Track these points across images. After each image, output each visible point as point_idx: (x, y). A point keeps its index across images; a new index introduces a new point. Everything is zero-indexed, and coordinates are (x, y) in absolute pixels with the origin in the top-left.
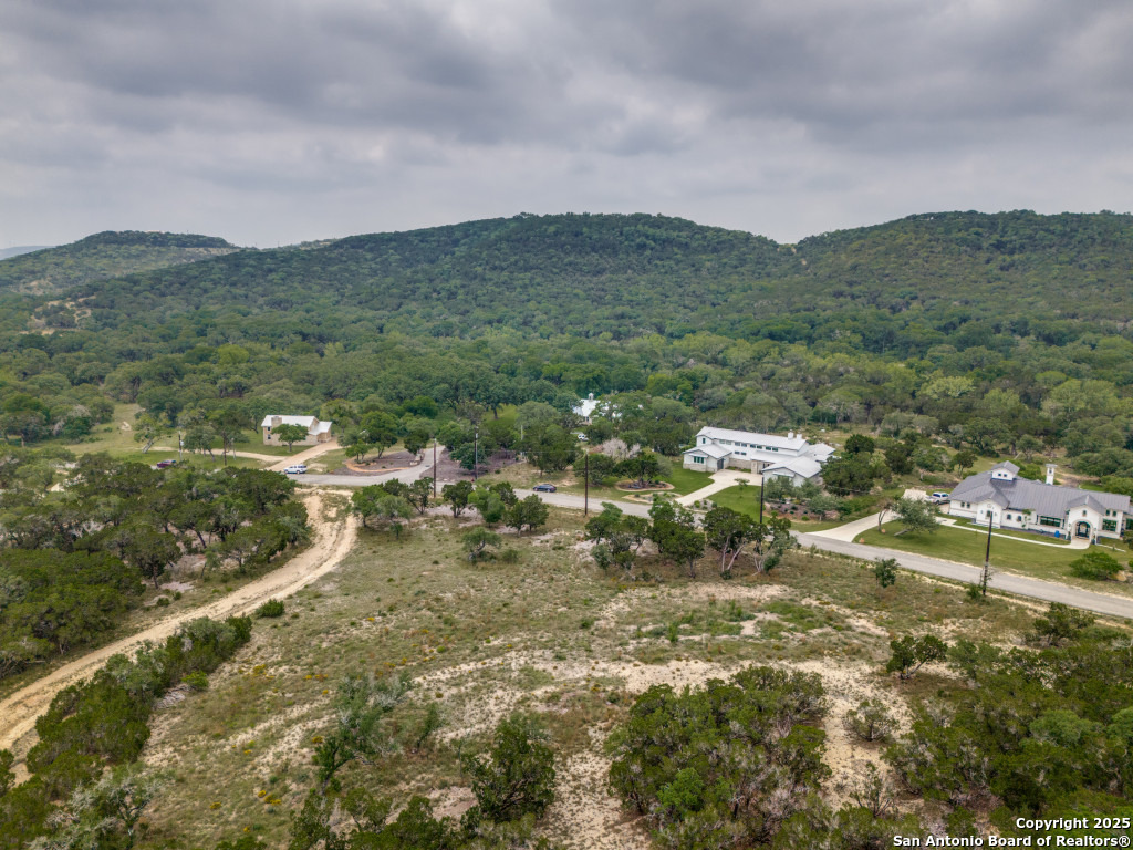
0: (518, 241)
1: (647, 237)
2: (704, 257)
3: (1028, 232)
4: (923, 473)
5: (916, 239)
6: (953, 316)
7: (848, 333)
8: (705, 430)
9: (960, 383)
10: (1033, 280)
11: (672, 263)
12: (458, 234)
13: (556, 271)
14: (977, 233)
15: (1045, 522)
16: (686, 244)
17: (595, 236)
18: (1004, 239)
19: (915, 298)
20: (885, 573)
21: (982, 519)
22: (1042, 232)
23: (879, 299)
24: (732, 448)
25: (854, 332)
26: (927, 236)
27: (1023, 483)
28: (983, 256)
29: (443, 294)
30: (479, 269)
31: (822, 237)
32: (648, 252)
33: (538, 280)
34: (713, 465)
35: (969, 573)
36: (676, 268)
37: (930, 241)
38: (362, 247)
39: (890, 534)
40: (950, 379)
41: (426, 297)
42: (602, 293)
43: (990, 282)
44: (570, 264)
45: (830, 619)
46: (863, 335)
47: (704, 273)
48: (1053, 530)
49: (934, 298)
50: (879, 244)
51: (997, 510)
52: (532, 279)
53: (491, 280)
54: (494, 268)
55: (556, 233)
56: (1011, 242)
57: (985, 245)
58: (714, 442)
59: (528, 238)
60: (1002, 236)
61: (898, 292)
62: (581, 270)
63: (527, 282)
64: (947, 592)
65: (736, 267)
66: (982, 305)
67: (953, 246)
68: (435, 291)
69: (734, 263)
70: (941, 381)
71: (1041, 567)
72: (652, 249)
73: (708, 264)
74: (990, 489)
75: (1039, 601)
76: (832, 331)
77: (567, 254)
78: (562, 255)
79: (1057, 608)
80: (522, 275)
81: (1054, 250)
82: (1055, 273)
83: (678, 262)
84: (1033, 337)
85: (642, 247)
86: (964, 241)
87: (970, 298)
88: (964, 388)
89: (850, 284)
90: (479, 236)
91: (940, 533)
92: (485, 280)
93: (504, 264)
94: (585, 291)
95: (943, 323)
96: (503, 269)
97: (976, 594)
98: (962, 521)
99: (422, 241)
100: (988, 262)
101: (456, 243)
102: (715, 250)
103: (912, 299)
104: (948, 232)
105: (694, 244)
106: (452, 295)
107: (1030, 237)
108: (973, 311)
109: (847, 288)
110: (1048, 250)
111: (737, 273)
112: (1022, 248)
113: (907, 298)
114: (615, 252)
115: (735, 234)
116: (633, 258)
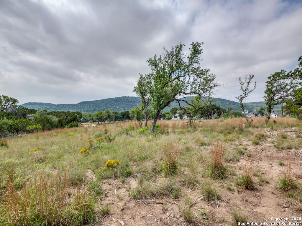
0: (116, 100)
17: (131, 100)
44: (127, 104)
63: (119, 107)
96: (114, 105)
99: (97, 102)
101: (104, 102)
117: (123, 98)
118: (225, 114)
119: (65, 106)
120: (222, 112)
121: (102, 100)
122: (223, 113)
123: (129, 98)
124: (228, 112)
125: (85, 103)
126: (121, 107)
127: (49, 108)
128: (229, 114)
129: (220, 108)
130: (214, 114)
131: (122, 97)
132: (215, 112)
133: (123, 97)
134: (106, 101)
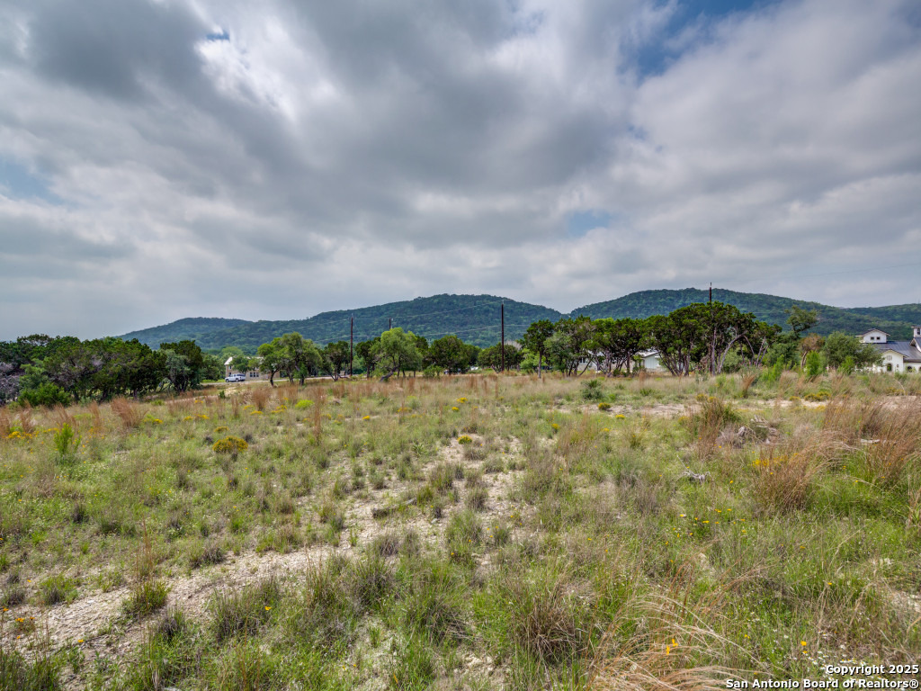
0: (417, 308)
1: (489, 306)
12: (383, 310)
16: (512, 310)
17: (460, 304)
26: (644, 301)
31: (584, 308)
32: (491, 314)
44: (447, 319)
52: (425, 328)
55: (438, 303)
63: (422, 329)
73: (525, 321)
77: (446, 314)
85: (487, 311)
93: (409, 320)
96: (408, 323)
101: (382, 314)
102: (527, 314)
104: (655, 299)
105: (516, 311)
114: (472, 314)
115: (537, 307)
116: (483, 317)
117: (436, 301)
118: (777, 346)
119: (274, 326)
120: (764, 341)
121: (378, 308)
122: (770, 343)
123: (455, 301)
124: (792, 337)
125: (328, 318)
126: (429, 328)
127: (230, 332)
128: (800, 348)
129: (750, 322)
130: (721, 348)
131: (435, 297)
132: (728, 337)
133: (439, 296)
134: (387, 310)
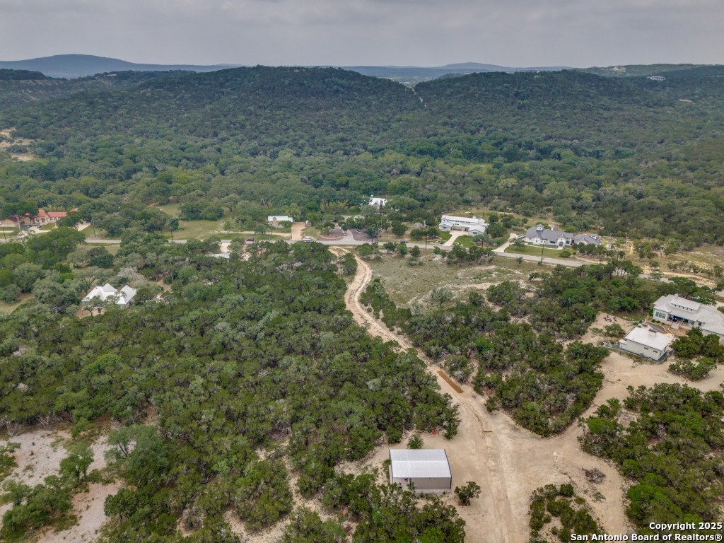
1: (338, 85)
2: (370, 97)
3: (530, 87)
4: (513, 227)
5: (479, 90)
6: (500, 138)
7: (456, 150)
8: (443, 217)
9: (512, 181)
10: (533, 115)
11: (355, 102)
13: (295, 109)
14: (507, 87)
15: (552, 242)
16: (360, 89)
17: (312, 87)
18: (520, 91)
19: (481, 126)
20: (520, 260)
21: (535, 242)
22: (537, 88)
23: (465, 127)
24: (454, 223)
25: (459, 149)
27: (546, 231)
28: (510, 100)
29: (238, 125)
30: (252, 108)
32: (341, 95)
33: (288, 115)
34: (449, 229)
35: (537, 259)
36: (357, 105)
37: (485, 91)
38: (162, 87)
39: (512, 249)
40: (508, 179)
41: (227, 127)
42: (326, 124)
43: (514, 116)
44: (302, 104)
45: (510, 272)
46: (463, 150)
47: (373, 108)
48: (553, 244)
49: (490, 126)
50: (460, 93)
51: (539, 240)
52: (284, 114)
53: (261, 115)
54: (260, 107)
56: (522, 92)
57: (511, 94)
58: (448, 220)
59: (274, 88)
60: (518, 89)
61: (474, 122)
62: (309, 108)
63: (282, 116)
64: (533, 264)
65: (388, 104)
66: (512, 132)
67: (497, 95)
68: (231, 123)
69: (387, 101)
70: (505, 180)
71: (552, 255)
72: (342, 93)
74: (536, 233)
75: (553, 264)
76: (449, 149)
77: (299, 98)
78: (297, 98)
79: (559, 265)
80: (278, 112)
81: (541, 98)
82: (543, 111)
83: (358, 101)
84: (535, 150)
85: (337, 91)
86: (501, 92)
87: (507, 127)
88: (513, 183)
89: (450, 117)
90: (236, 81)
91: (527, 248)
92: (257, 115)
93: (265, 105)
94: (316, 122)
95: (496, 141)
96: (265, 108)
97: (540, 263)
98: (530, 243)
99: (199, 84)
100: (513, 104)
101: (222, 85)
102: (375, 93)
103: (480, 127)
105: (364, 89)
106: (243, 126)
107: (531, 90)
108: (508, 135)
109: (448, 120)
110: (539, 98)
111: (389, 107)
112: (527, 97)
113: (478, 126)
114: (324, 96)
116: (334, 99)
